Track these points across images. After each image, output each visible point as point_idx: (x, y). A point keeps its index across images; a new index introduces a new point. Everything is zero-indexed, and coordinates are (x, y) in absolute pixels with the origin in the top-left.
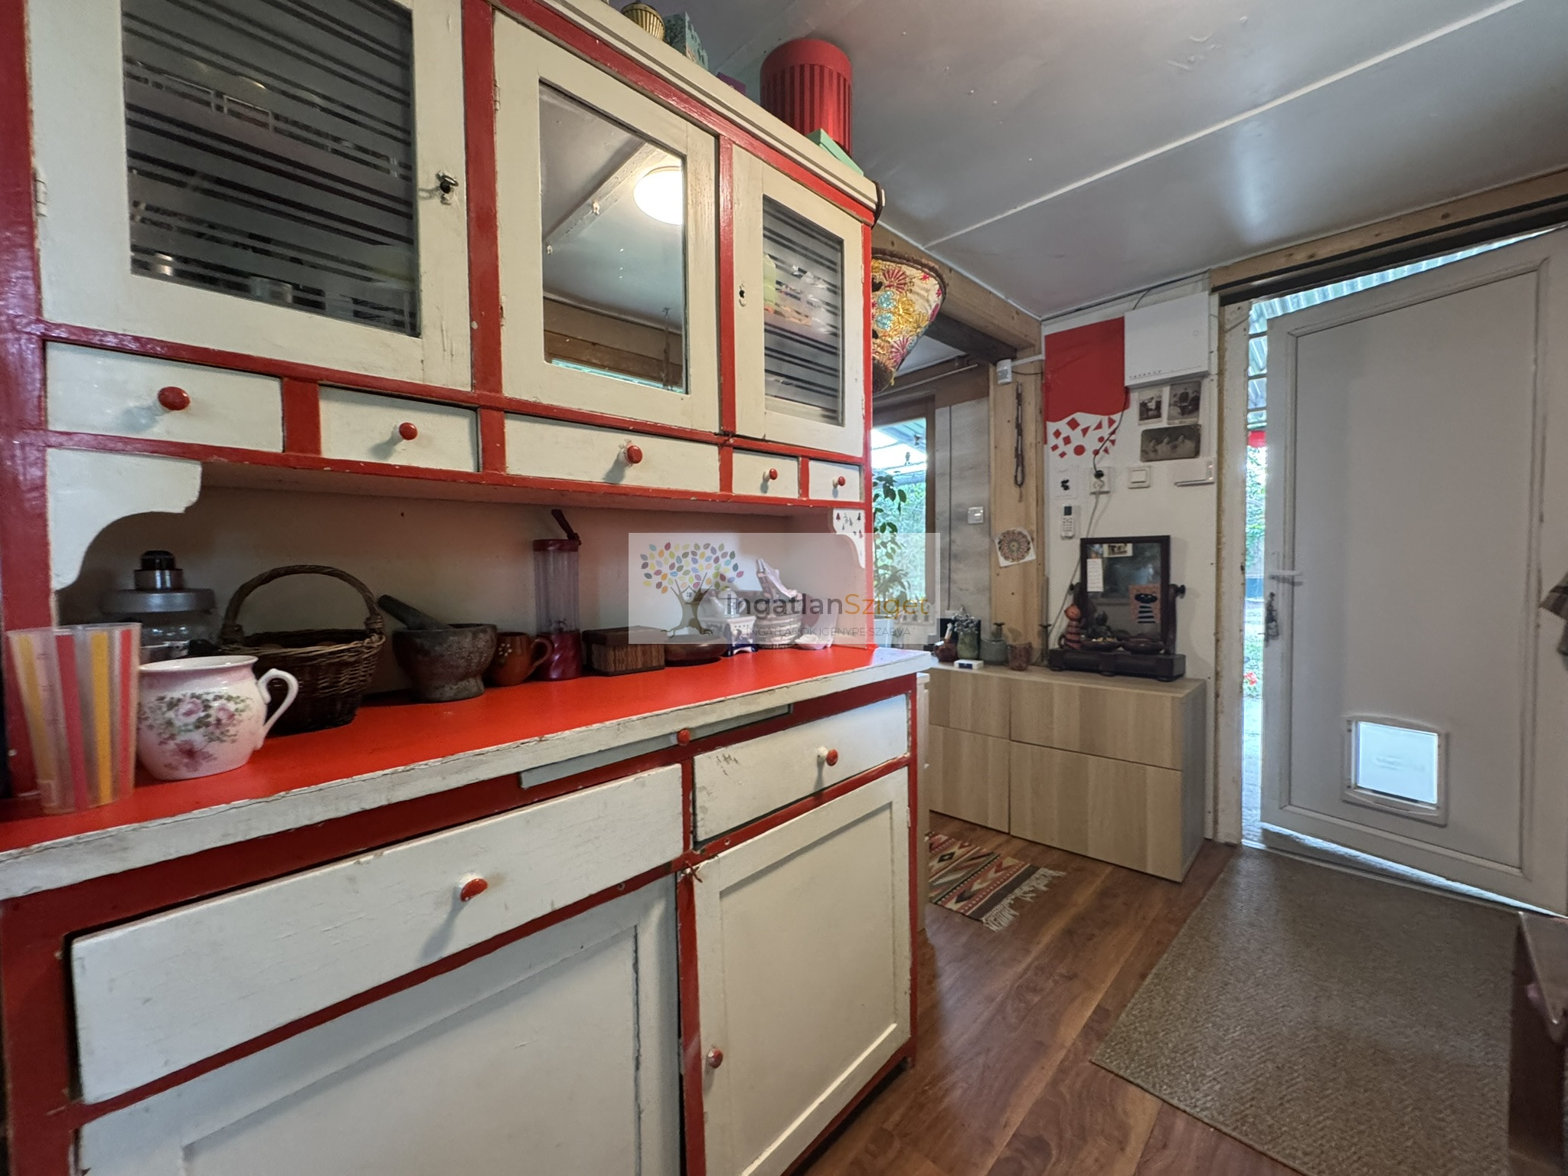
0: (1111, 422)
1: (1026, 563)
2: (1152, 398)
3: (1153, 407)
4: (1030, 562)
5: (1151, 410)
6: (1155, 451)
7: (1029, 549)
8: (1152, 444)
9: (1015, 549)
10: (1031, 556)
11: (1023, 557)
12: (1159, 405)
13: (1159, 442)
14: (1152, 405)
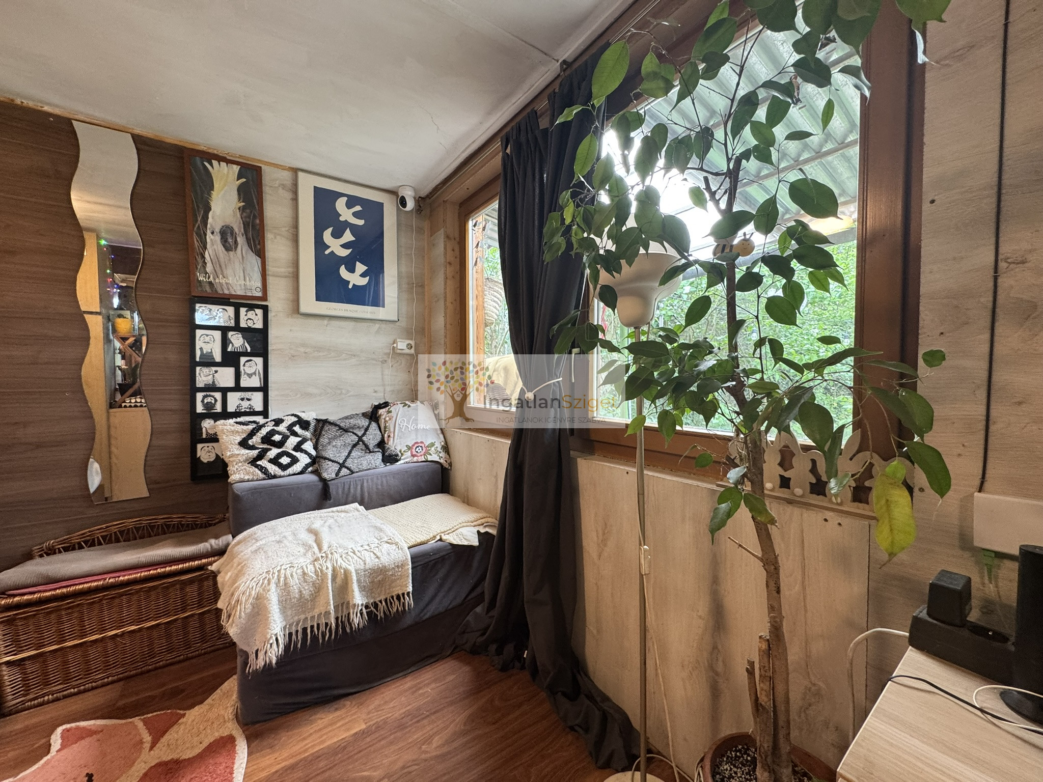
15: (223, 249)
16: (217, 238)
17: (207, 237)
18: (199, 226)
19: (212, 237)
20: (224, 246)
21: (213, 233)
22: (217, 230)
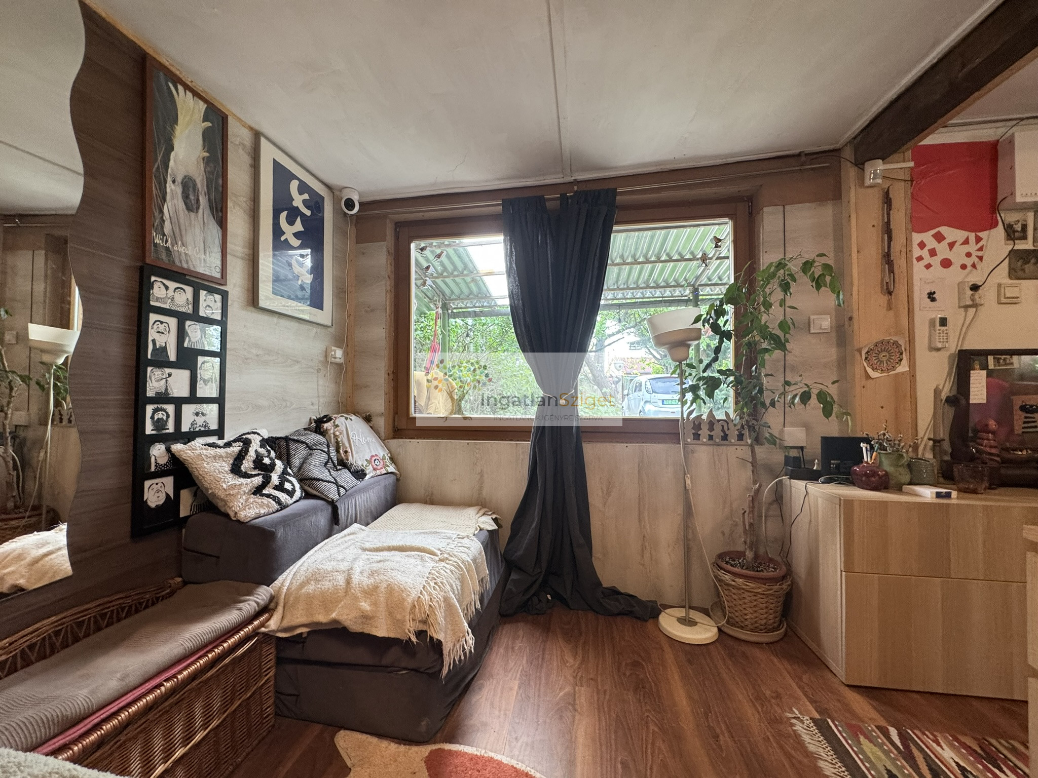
0: (978, 240)
1: (897, 374)
2: (1018, 221)
3: (1019, 229)
4: (903, 373)
5: (1017, 231)
6: (1023, 270)
7: (901, 360)
8: (1019, 263)
9: (885, 359)
10: (903, 367)
11: (894, 368)
12: (1024, 227)
13: (1027, 262)
14: (1018, 227)
15: (184, 207)
16: (179, 190)
17: (168, 185)
18: (158, 168)
19: (173, 187)
20: (186, 204)
21: (174, 182)
22: (179, 179)
